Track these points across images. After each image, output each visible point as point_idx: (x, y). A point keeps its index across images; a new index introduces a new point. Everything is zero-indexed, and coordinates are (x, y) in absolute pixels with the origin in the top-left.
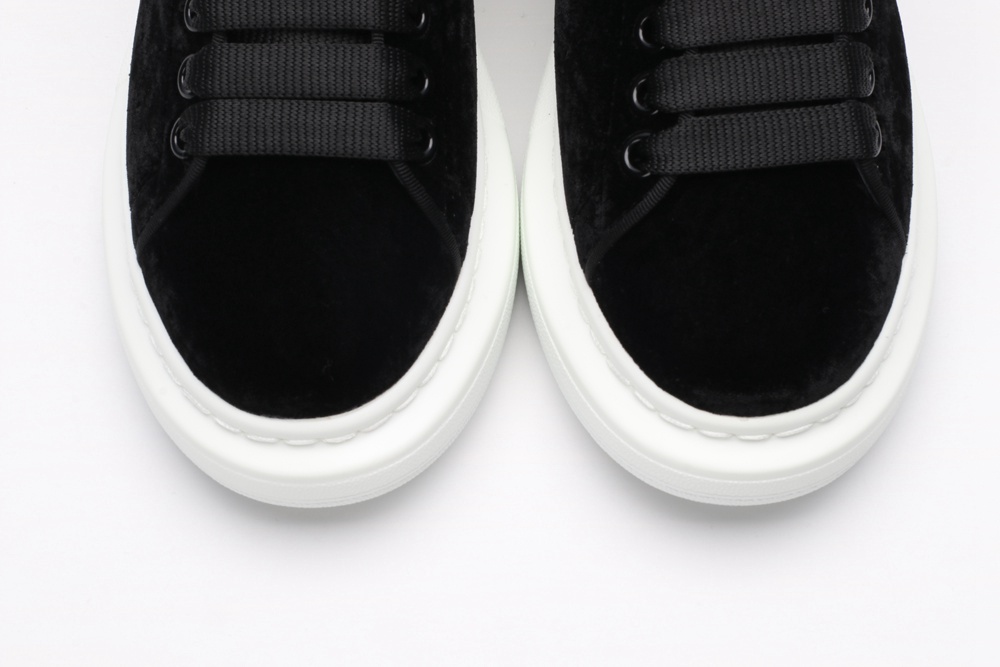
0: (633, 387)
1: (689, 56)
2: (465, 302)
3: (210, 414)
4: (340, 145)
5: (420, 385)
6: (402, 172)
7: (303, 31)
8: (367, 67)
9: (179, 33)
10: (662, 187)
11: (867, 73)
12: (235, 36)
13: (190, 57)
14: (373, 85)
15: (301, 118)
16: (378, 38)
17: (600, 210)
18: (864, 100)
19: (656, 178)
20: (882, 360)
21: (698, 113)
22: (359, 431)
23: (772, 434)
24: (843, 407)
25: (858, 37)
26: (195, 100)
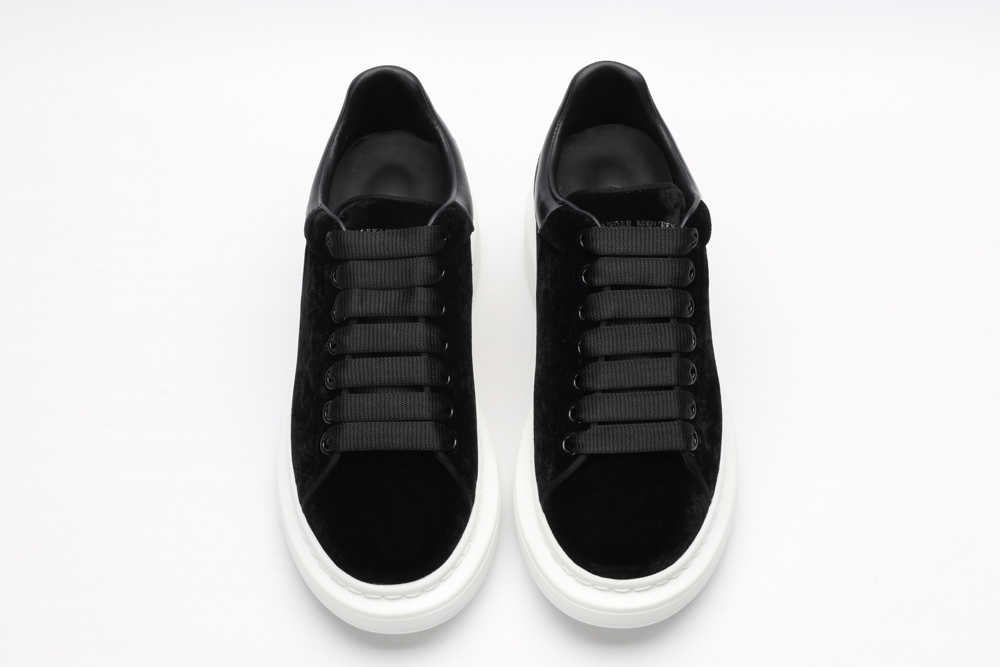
0: (562, 563)
1: (597, 394)
2: (475, 526)
3: (345, 585)
4: (410, 443)
5: (453, 567)
6: (442, 456)
7: (388, 387)
8: (422, 404)
9: (323, 390)
10: (581, 460)
11: (690, 406)
12: (353, 390)
13: (331, 402)
14: (426, 413)
15: (390, 431)
16: (427, 389)
17: (549, 471)
18: (689, 420)
19: (578, 455)
20: (693, 557)
21: (600, 423)
22: (424, 590)
23: (632, 589)
24: (670, 578)
25: (687, 388)
26: (333, 423)
